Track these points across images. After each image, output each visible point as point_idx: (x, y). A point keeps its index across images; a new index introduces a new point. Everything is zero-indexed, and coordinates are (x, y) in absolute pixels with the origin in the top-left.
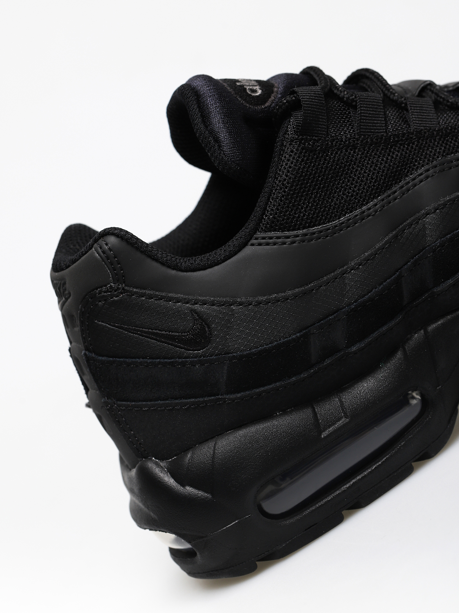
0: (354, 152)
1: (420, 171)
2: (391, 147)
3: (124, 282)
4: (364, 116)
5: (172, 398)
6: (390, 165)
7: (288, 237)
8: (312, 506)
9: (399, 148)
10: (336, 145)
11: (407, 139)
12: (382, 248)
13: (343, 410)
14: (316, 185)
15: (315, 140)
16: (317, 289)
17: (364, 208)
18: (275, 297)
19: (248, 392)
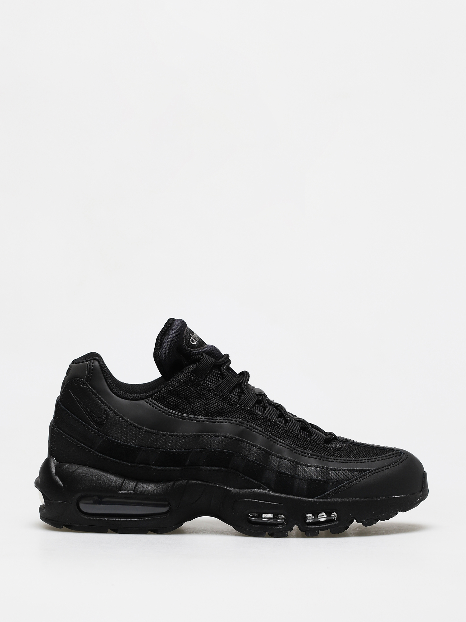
0: (209, 394)
1: (228, 419)
2: (225, 402)
3: (89, 382)
4: (223, 383)
5: (76, 439)
6: (218, 408)
7: (163, 409)
8: (98, 518)
9: (228, 405)
10: (203, 386)
11: (233, 404)
12: (191, 436)
13: (134, 488)
14: (184, 395)
15: (197, 378)
16: (156, 434)
17: (196, 417)
18: (138, 426)
19: (103, 456)
